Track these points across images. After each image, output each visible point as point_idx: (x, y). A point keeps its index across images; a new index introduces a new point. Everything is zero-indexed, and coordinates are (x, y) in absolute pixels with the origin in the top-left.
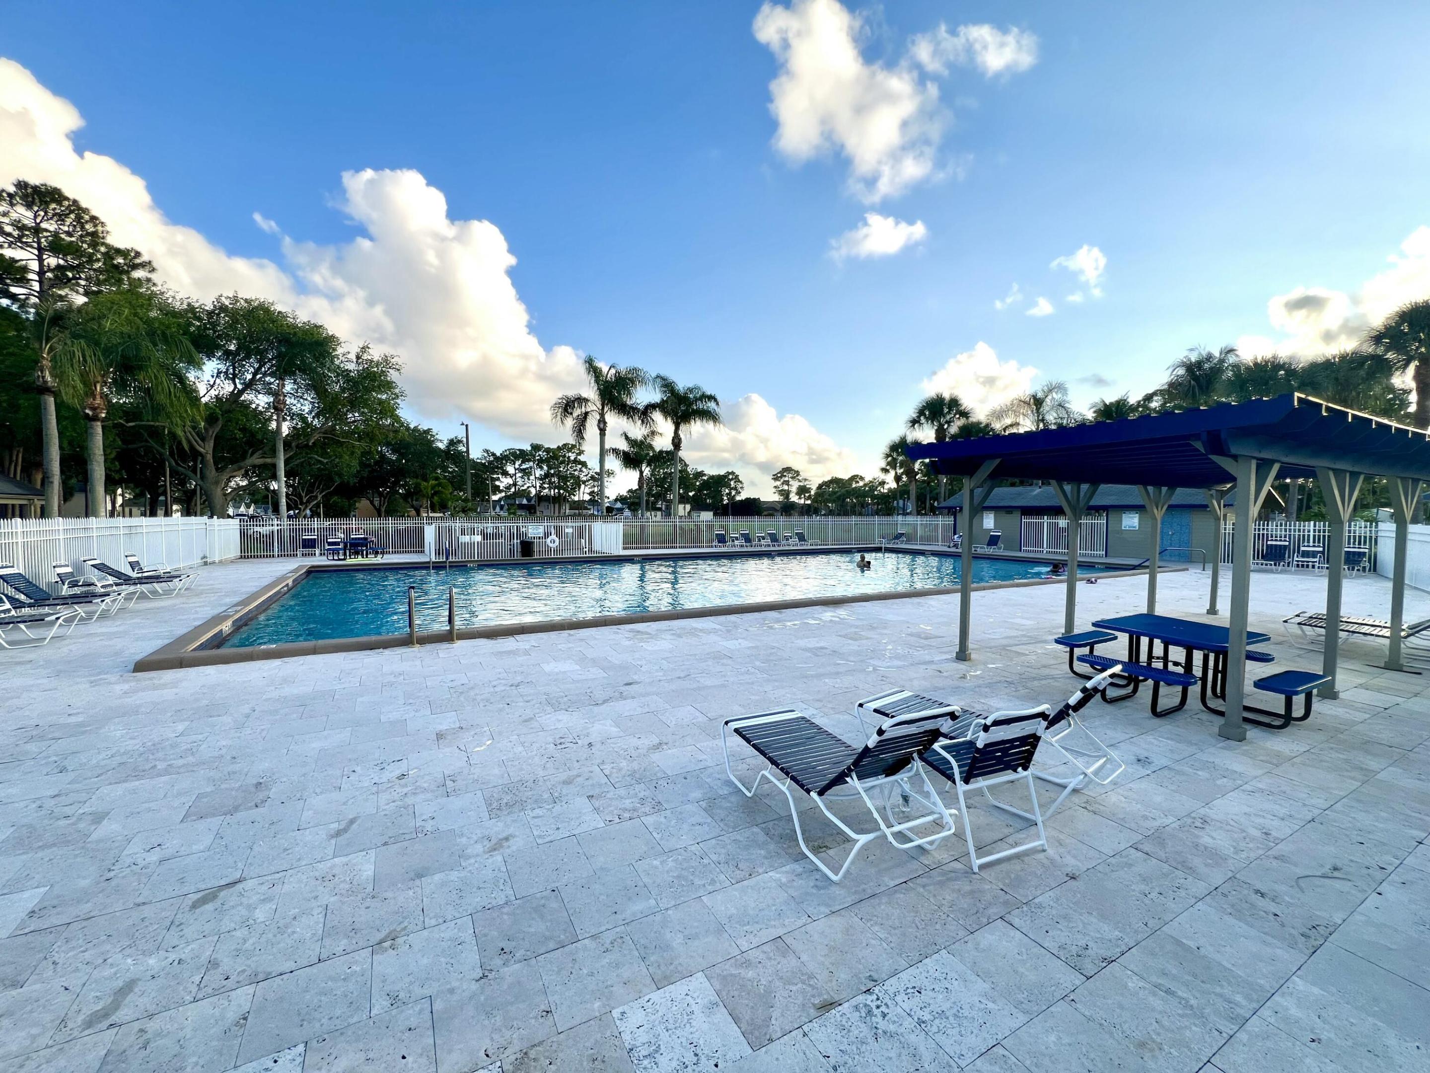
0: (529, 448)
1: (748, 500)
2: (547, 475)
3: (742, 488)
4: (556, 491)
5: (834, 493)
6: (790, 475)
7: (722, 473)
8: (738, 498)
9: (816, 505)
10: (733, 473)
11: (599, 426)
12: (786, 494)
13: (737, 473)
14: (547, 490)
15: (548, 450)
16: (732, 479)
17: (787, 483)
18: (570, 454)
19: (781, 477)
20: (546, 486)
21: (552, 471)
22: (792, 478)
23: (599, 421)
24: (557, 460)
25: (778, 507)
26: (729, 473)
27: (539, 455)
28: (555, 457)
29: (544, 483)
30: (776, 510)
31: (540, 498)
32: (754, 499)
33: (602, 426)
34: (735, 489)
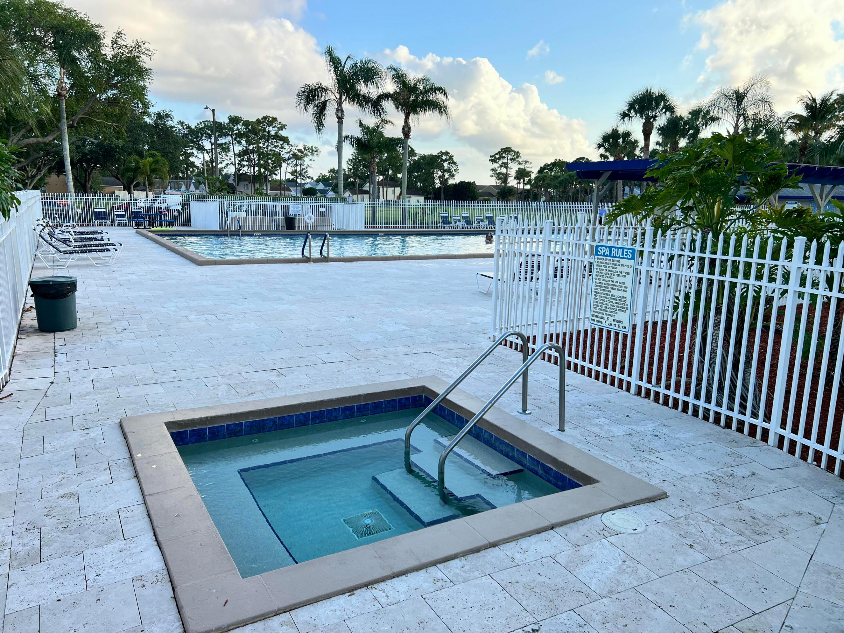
0: (227, 121)
1: (462, 184)
2: (245, 152)
3: (456, 170)
4: (256, 169)
5: (556, 177)
6: (510, 157)
7: (435, 153)
8: (451, 182)
9: (536, 191)
10: (447, 153)
11: (337, 115)
12: (504, 178)
13: (451, 153)
14: (245, 169)
15: (247, 124)
16: (446, 160)
17: (505, 165)
18: (271, 128)
19: (499, 159)
20: (245, 163)
21: (251, 147)
22: (511, 160)
23: (337, 110)
24: (257, 135)
25: (495, 192)
26: (443, 153)
27: (238, 129)
28: (254, 131)
29: (242, 160)
30: (492, 196)
31: (240, 177)
32: (469, 183)
33: (340, 114)
34: (449, 171)
